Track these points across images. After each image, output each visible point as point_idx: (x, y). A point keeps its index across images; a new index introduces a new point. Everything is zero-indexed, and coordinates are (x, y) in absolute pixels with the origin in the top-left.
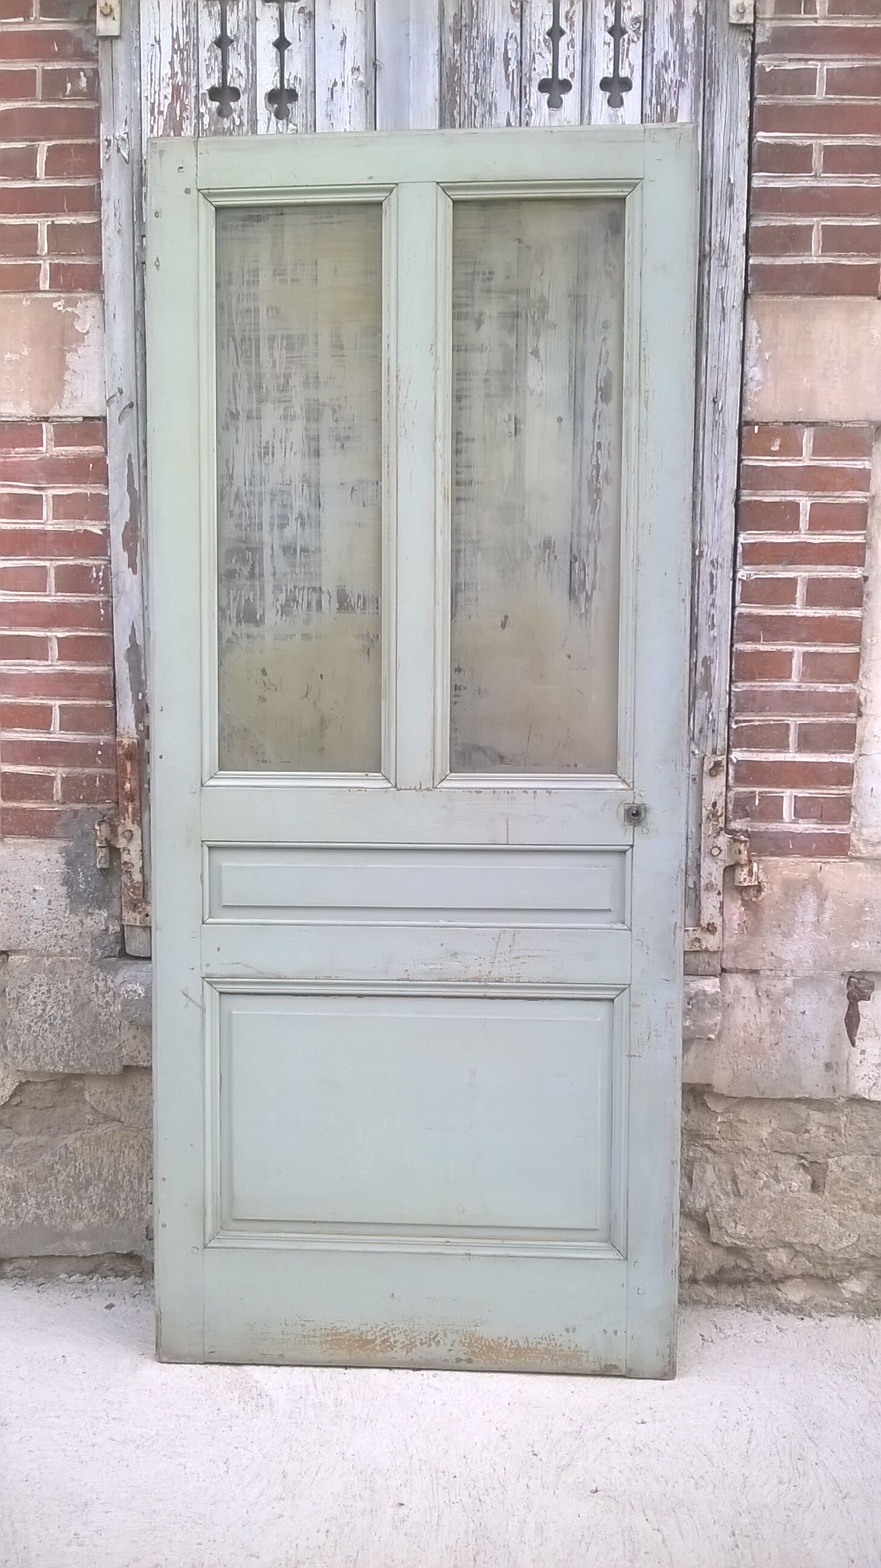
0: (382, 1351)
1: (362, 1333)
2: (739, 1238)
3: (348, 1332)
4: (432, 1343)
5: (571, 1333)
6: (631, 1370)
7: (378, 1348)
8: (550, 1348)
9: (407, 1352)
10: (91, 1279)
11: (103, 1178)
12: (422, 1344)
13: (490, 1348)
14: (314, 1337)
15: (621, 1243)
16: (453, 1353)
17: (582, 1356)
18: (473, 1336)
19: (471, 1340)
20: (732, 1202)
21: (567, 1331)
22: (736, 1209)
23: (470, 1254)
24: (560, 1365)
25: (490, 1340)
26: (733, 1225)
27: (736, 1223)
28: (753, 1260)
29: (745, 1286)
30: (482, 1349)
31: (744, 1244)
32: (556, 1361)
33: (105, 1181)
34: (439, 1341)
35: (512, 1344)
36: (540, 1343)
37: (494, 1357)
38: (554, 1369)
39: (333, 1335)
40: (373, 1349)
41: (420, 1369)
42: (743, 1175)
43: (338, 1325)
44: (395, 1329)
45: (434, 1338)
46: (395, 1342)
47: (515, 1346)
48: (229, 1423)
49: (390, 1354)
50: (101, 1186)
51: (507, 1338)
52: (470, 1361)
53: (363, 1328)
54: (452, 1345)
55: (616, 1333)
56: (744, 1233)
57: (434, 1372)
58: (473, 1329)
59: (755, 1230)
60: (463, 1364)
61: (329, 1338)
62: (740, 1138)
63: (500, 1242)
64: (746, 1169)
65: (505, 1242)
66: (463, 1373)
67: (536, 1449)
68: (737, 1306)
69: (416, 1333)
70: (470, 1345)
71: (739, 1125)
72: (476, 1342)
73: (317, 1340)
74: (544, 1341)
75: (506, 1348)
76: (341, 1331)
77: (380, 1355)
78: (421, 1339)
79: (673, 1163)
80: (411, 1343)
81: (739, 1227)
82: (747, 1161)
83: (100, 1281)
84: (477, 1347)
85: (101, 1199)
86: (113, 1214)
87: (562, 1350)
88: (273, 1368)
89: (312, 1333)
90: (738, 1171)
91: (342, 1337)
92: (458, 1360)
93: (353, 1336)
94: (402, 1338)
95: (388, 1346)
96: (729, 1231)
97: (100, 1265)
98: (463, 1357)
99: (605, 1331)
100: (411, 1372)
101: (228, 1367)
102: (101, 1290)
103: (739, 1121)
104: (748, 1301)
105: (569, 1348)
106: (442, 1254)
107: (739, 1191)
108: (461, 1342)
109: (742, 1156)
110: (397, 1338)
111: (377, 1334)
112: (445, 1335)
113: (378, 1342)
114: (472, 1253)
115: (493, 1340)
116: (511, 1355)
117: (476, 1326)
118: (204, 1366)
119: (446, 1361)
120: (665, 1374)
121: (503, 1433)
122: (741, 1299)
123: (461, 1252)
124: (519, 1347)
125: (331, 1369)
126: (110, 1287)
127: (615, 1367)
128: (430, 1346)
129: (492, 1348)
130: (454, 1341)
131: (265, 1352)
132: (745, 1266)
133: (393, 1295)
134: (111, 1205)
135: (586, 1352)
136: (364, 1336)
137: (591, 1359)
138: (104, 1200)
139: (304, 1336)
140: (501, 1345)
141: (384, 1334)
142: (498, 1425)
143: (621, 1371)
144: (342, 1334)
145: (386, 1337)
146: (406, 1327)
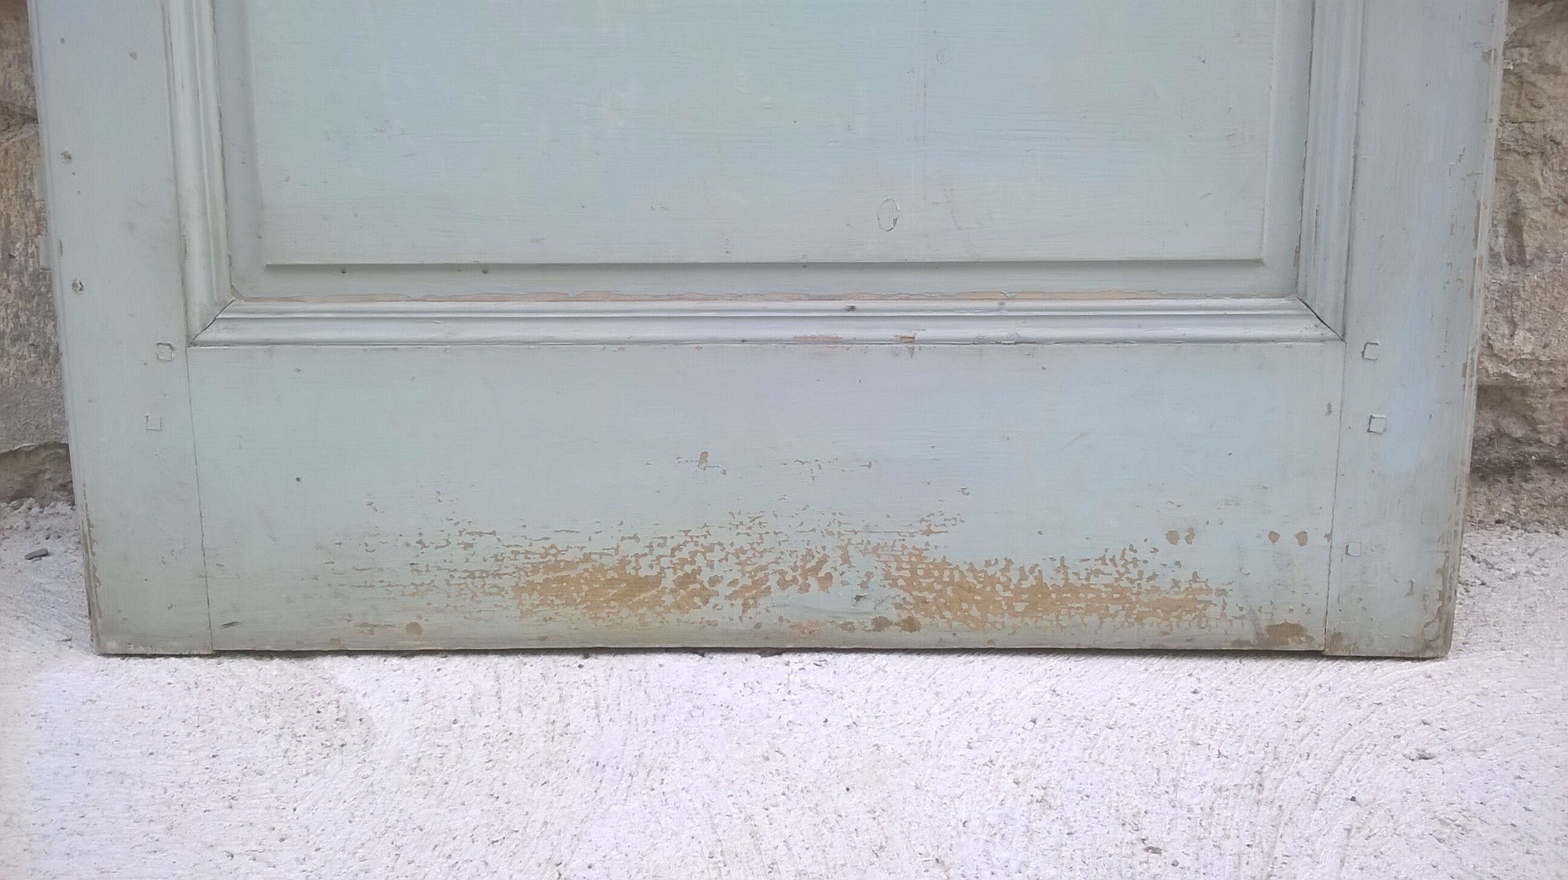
0: (678, 606)
1: (623, 562)
2: (1518, 362)
3: (587, 558)
4: (812, 580)
5: (1182, 542)
6: (1337, 637)
7: (668, 599)
8: (1125, 584)
9: (746, 606)
10: (15, 509)
11: (16, 266)
12: (783, 584)
13: (964, 590)
14: (496, 575)
15: (1327, 295)
16: (866, 606)
17: (1208, 603)
18: (921, 559)
19: (913, 571)
20: (1505, 278)
21: (1173, 537)
22: (1516, 291)
23: (911, 340)
24: (1150, 633)
25: (964, 568)
26: (1505, 330)
27: (1513, 324)
28: (1539, 416)
29: (1516, 479)
30: (941, 593)
31: (1527, 376)
32: (1139, 619)
33: (20, 273)
34: (829, 576)
35: (1023, 578)
36: (1097, 572)
37: (975, 612)
38: (1131, 638)
39: (549, 568)
40: (657, 601)
41: (779, 651)
42: (1537, 209)
43: (560, 541)
44: (710, 549)
45: (816, 569)
46: (714, 581)
47: (1031, 581)
48: (230, 790)
49: (706, 613)
50: (14, 285)
51: (1009, 562)
52: (911, 625)
53: (630, 549)
54: (864, 585)
55: (1302, 538)
56: (1528, 349)
57: (817, 657)
58: (920, 541)
59: (1555, 341)
60: (894, 635)
61: (539, 578)
62: (1540, 114)
63: (994, 304)
64: (1545, 193)
65: (1008, 304)
66: (894, 657)
67: (1152, 832)
68: (1498, 522)
69: (768, 558)
70: (912, 583)
71: (1540, 80)
72: (928, 574)
73: (507, 582)
74: (1110, 568)
75: (1006, 588)
76: (568, 557)
77: (672, 617)
78: (783, 573)
79: (1486, 56)
80: (756, 584)
81: (1520, 334)
82: (1548, 174)
83: (36, 510)
84: (929, 588)
85: (17, 316)
86: (46, 352)
87: (1156, 589)
88: (395, 661)
89: (491, 566)
90: (1527, 199)
91: (573, 574)
92: (881, 624)
93: (601, 569)
94: (730, 571)
95: (693, 594)
96: (1497, 345)
97: (36, 476)
98: (893, 615)
99: (1274, 537)
100: (756, 658)
101: (277, 661)
102: (34, 527)
103: (1544, 69)
104: (1522, 511)
105: (1176, 583)
106: (837, 341)
107: (1521, 248)
108: (887, 576)
109: (1537, 161)
110: (718, 572)
111: (665, 562)
112: (846, 560)
113: (668, 582)
114: (920, 335)
115: (972, 569)
116: (1020, 607)
117: (928, 532)
118: (214, 661)
119: (848, 626)
120: (1428, 646)
121: (1039, 794)
122: (1506, 507)
123: (889, 331)
124: (1041, 586)
125: (547, 660)
126: (57, 522)
127: (1296, 630)
128: (805, 588)
129: (971, 590)
130: (869, 575)
131: (371, 620)
132: (1519, 432)
133: (704, 455)
134: (40, 332)
135: (1222, 592)
136: (629, 569)
137: (1232, 611)
138: (23, 319)
139: (472, 575)
140: (992, 580)
141: (683, 561)
142: (1020, 773)
143: (1310, 639)
144: (569, 565)
145: (688, 569)
146: (742, 542)
